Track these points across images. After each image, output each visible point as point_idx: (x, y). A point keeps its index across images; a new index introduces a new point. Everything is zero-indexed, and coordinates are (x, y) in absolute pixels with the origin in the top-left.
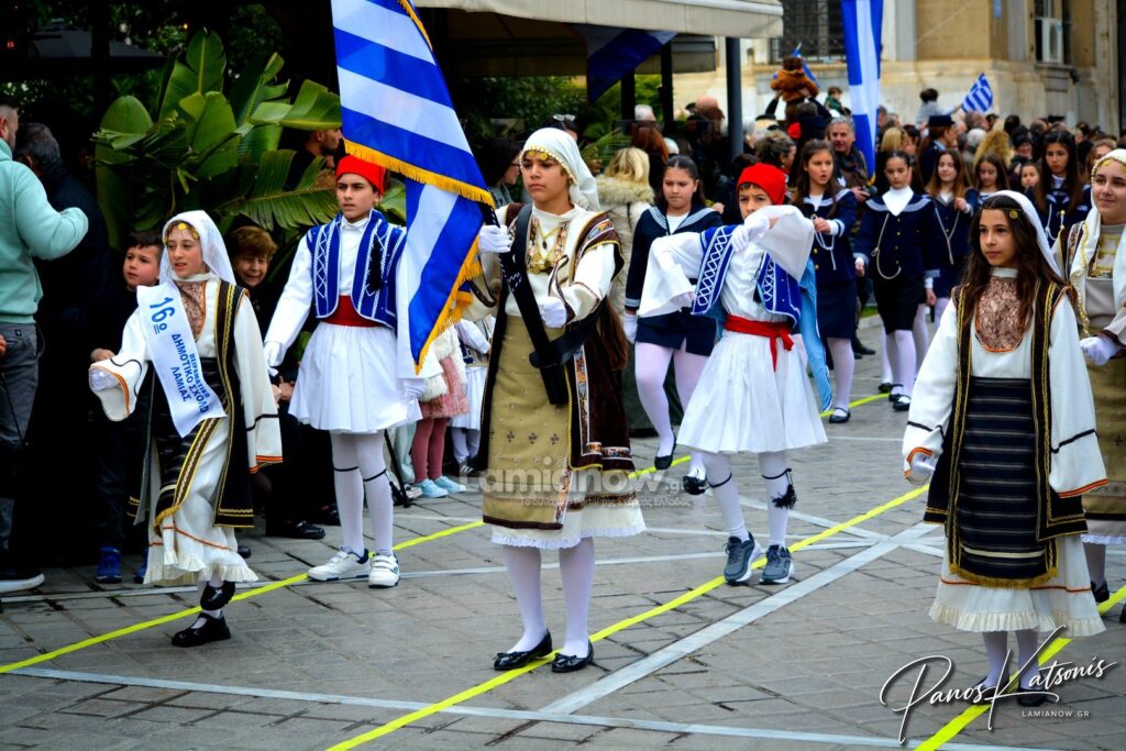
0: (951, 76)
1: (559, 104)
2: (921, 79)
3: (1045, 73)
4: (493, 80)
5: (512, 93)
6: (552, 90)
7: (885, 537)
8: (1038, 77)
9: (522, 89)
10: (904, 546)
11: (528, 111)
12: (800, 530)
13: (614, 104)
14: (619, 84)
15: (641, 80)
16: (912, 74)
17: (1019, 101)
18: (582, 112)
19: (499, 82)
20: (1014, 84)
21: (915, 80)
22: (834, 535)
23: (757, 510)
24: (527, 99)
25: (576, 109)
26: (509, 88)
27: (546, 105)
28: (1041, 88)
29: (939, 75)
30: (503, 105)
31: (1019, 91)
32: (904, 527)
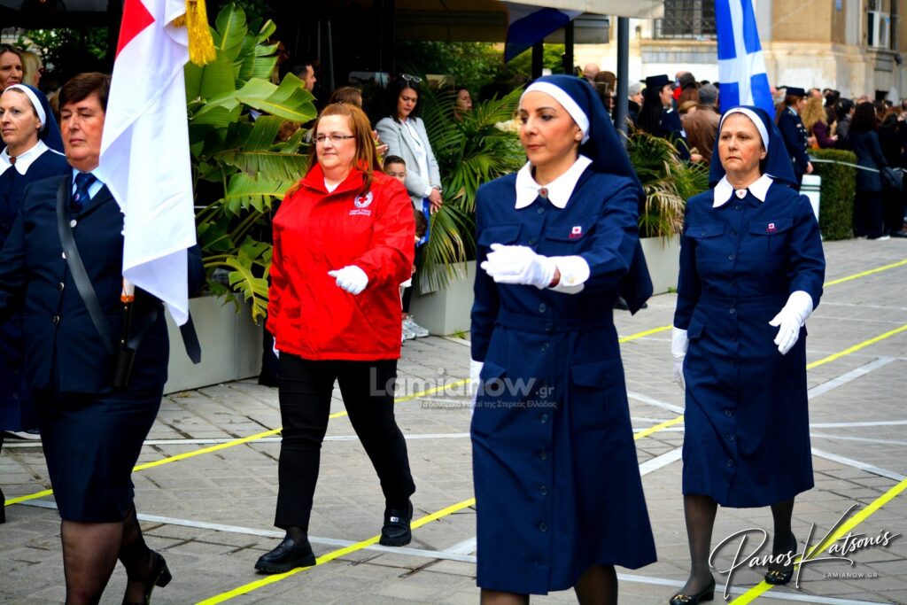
0: (799, 55)
1: (481, 65)
2: (774, 56)
3: (874, 55)
4: (430, 43)
5: (445, 54)
6: (477, 53)
8: (868, 59)
9: (453, 52)
11: (457, 70)
14: (530, 50)
15: (548, 48)
16: (768, 52)
17: (853, 78)
18: (501, 71)
19: (435, 45)
21: (769, 57)
25: (495, 70)
26: (443, 50)
27: (471, 66)
28: (871, 68)
29: (789, 54)
31: (852, 70)
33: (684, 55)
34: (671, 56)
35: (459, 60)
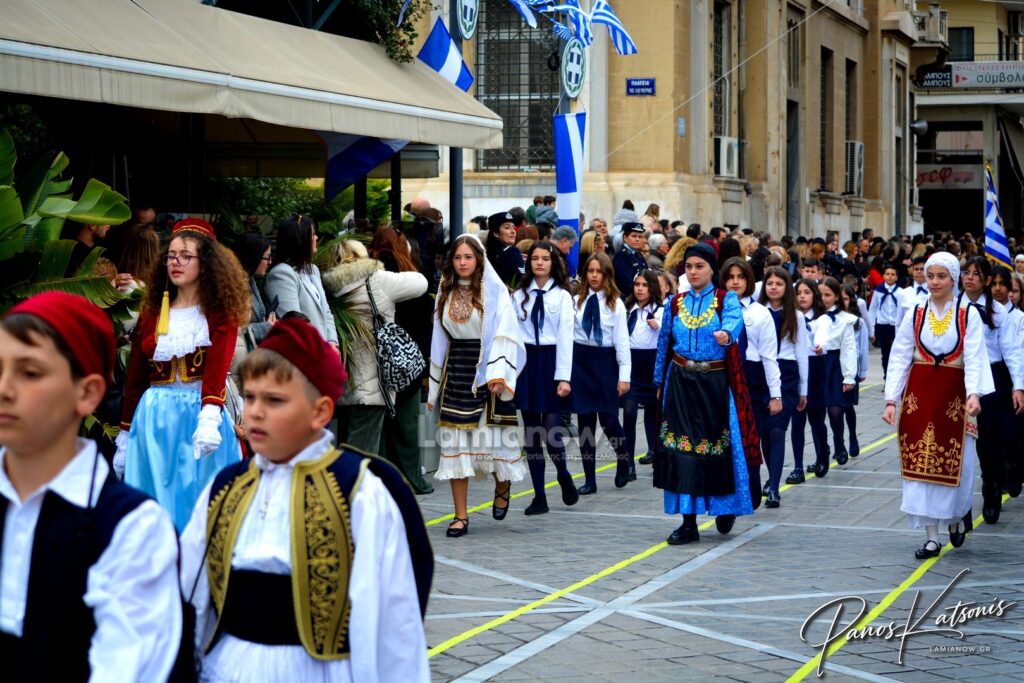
0: (639, 186)
1: (294, 202)
2: (611, 189)
3: (722, 186)
4: (237, 179)
5: (253, 191)
6: (288, 190)
7: (601, 603)
8: (716, 190)
9: (261, 188)
10: (620, 611)
11: (267, 208)
12: (526, 595)
13: (344, 204)
14: (352, 188)
15: (372, 183)
16: (604, 183)
17: (698, 210)
18: (316, 210)
19: (242, 181)
20: (695, 194)
21: (606, 189)
22: (555, 601)
23: (482, 576)
24: (266, 198)
25: (310, 208)
26: (251, 187)
27: (283, 203)
28: (719, 198)
29: (627, 185)
30: (244, 202)
31: (698, 202)
32: (617, 594)
33: (510, 189)
34: (495, 190)
35: (269, 198)
